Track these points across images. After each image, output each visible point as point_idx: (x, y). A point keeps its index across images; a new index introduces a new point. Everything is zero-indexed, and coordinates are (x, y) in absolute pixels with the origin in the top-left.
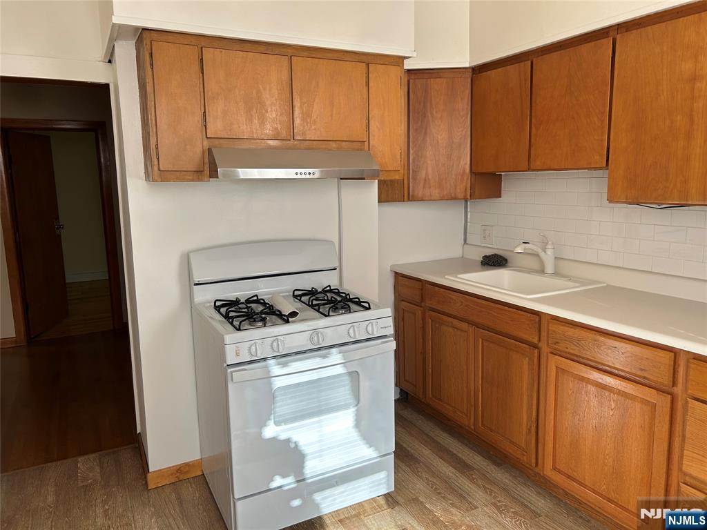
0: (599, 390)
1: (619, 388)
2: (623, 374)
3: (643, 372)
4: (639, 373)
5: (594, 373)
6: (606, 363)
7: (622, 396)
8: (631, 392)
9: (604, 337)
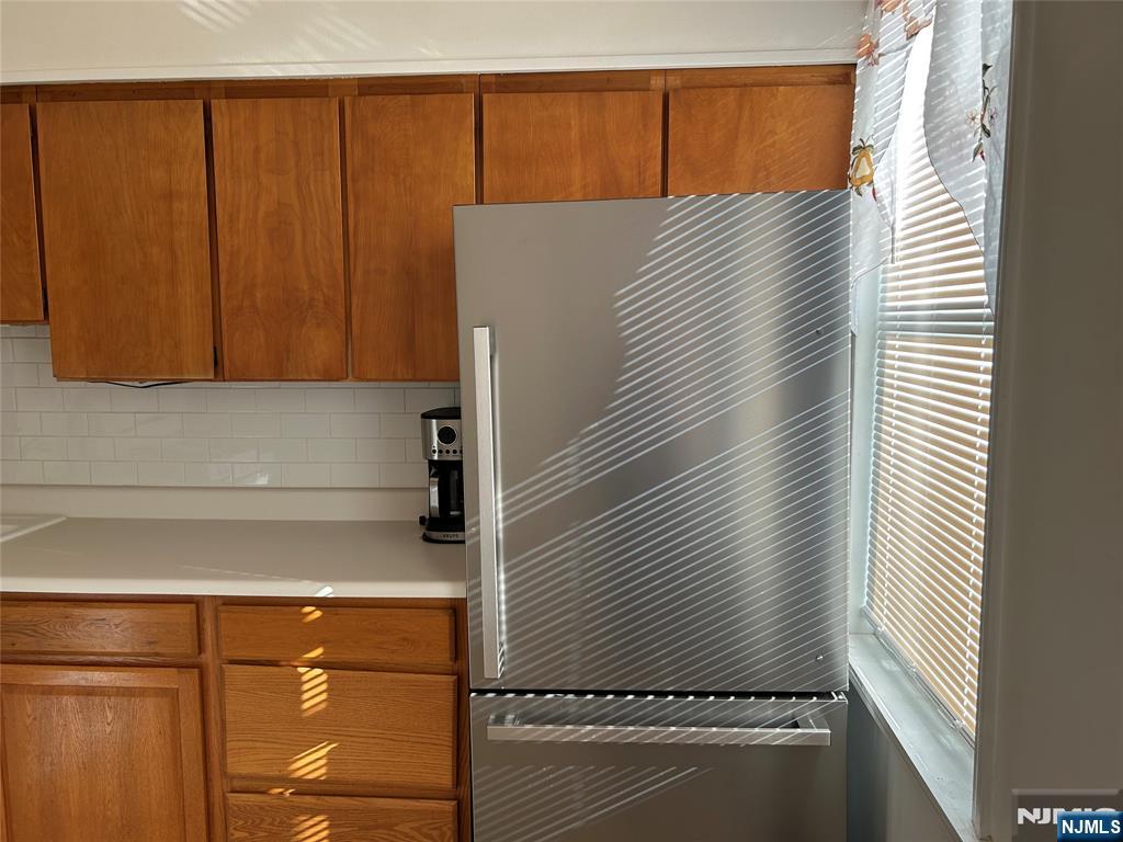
0: (82, 698)
1: (118, 684)
2: (120, 659)
3: (152, 646)
4: (146, 649)
5: (71, 673)
6: (89, 650)
7: (123, 695)
8: (137, 684)
9: (82, 606)
